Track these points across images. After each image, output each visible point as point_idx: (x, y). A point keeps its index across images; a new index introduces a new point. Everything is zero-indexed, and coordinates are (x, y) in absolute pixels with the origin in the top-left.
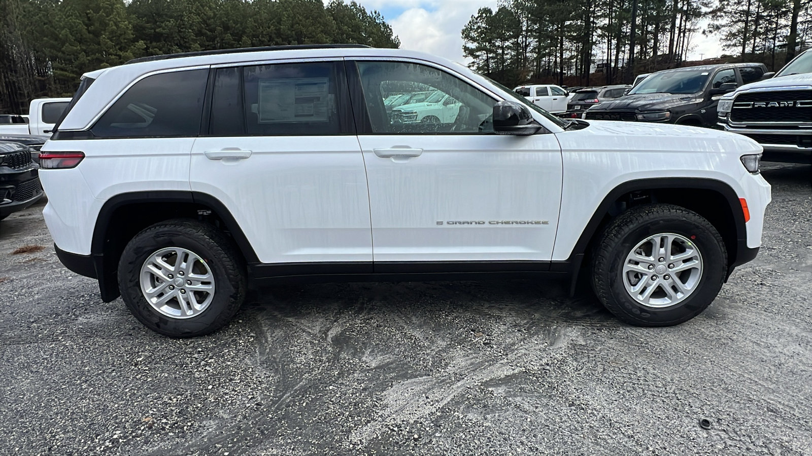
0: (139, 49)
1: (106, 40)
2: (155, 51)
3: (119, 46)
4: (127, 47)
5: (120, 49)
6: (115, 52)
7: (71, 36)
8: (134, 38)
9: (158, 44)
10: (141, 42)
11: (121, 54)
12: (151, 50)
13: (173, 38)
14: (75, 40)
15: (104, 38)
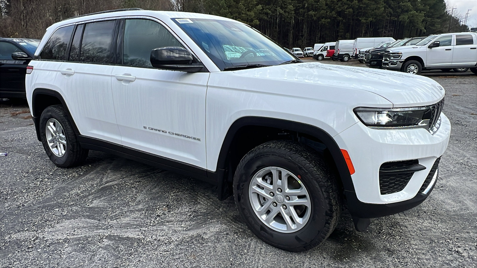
0: (258, 10)
1: (241, 6)
2: (267, 11)
3: (248, 9)
4: (252, 9)
5: (248, 11)
6: (245, 12)
7: (225, 4)
8: (256, 4)
9: (269, 6)
10: (260, 6)
11: (248, 13)
12: (264, 10)
13: (278, 2)
14: (227, 6)
15: (241, 4)
